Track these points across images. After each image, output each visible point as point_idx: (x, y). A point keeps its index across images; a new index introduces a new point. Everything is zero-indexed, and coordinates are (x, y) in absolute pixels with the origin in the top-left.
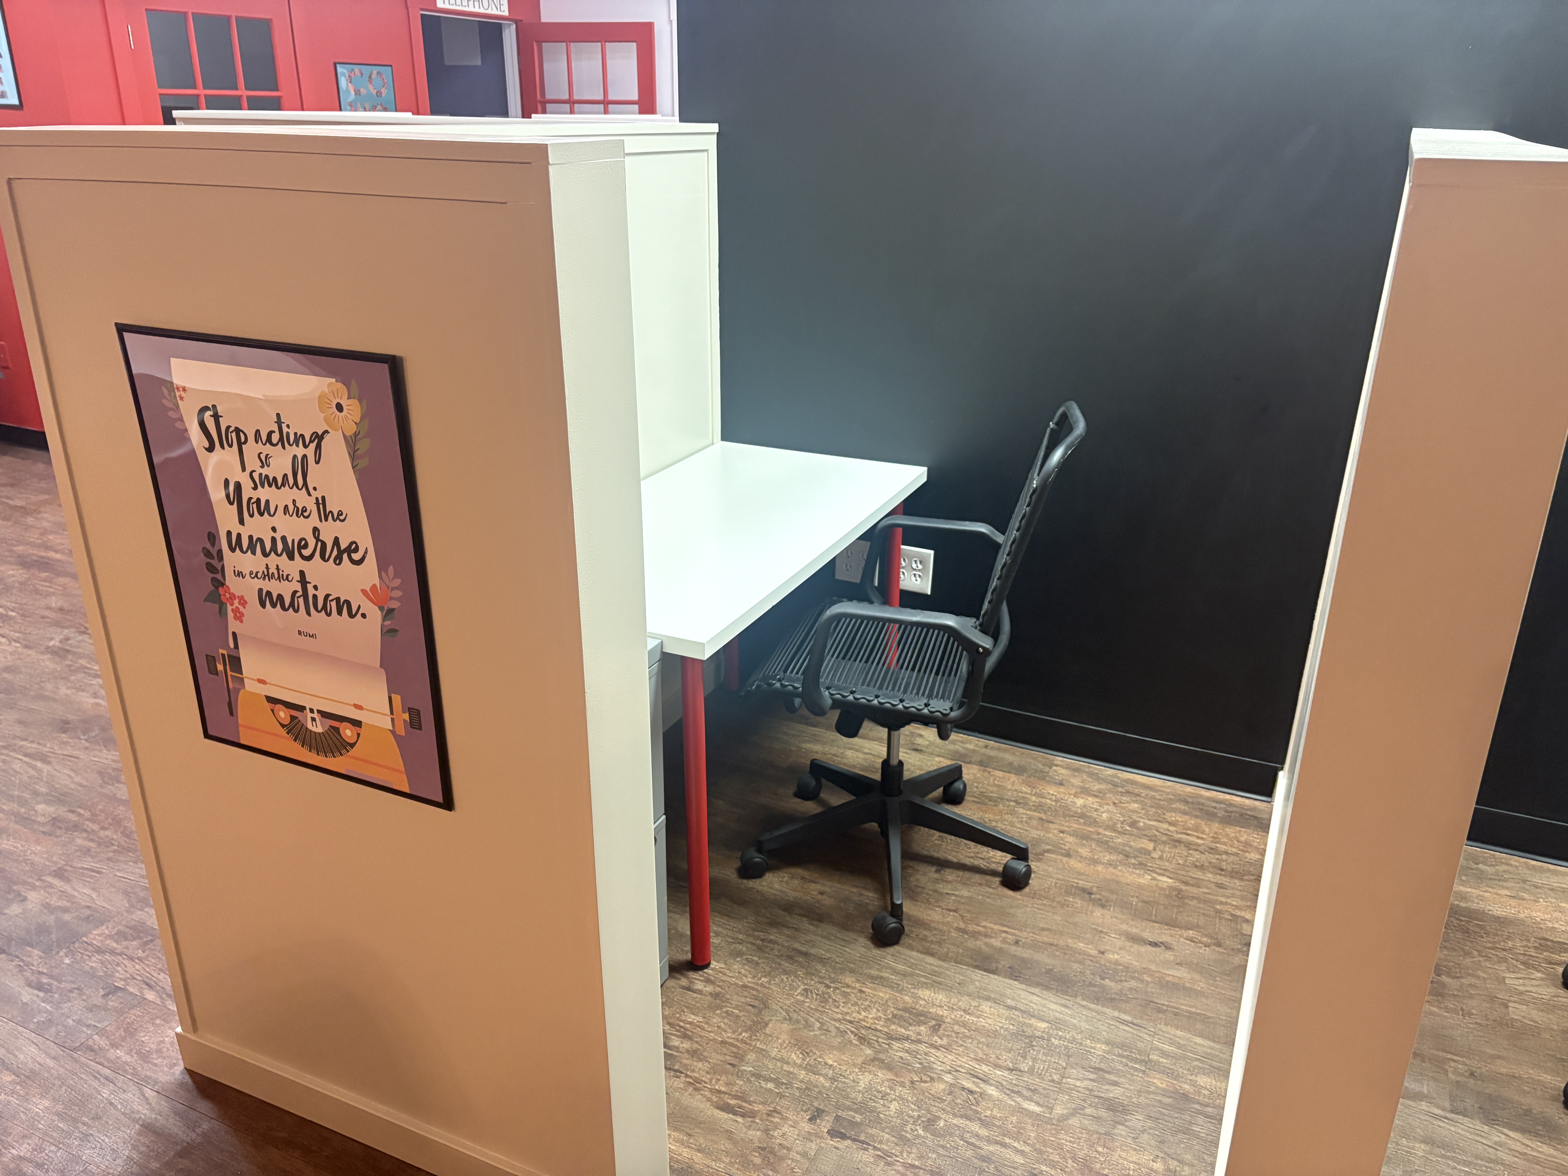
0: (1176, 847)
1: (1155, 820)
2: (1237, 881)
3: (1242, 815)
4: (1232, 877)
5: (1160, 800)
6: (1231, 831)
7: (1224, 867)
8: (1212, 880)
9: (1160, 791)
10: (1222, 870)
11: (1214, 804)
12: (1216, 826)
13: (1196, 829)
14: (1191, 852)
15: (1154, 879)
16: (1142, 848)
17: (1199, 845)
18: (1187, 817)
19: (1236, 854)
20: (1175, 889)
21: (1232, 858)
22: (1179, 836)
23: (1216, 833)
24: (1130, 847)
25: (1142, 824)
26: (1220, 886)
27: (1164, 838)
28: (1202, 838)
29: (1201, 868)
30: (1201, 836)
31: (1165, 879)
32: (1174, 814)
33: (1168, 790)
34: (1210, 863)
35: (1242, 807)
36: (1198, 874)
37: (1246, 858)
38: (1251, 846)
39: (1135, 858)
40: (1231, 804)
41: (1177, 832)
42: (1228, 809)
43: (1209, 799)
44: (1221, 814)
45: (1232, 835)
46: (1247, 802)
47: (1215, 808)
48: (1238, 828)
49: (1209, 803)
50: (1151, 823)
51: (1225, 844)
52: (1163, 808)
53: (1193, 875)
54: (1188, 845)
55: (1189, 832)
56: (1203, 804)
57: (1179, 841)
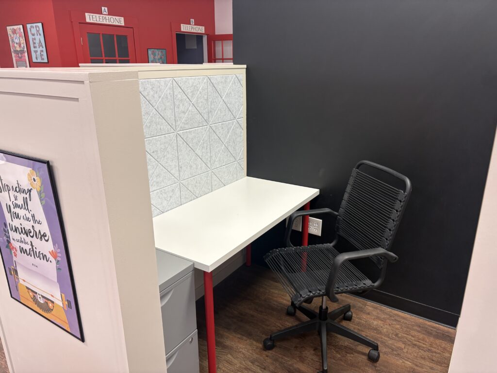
0: (414, 347)
1: (406, 334)
2: (439, 367)
3: (443, 335)
4: (437, 364)
5: (409, 324)
6: (438, 342)
7: (434, 359)
8: (429, 365)
9: (409, 320)
10: (433, 360)
11: (432, 329)
12: (432, 339)
13: (423, 340)
14: (420, 350)
15: (403, 362)
16: (399, 347)
17: (424, 348)
18: (419, 334)
19: (439, 353)
20: (412, 368)
21: (437, 355)
22: (416, 342)
23: (431, 342)
24: (394, 345)
25: (400, 335)
26: (432, 368)
27: (409, 343)
28: (425, 344)
29: (424, 358)
30: (425, 343)
31: (408, 363)
32: (414, 332)
33: (412, 320)
34: (428, 357)
35: (443, 331)
36: (423, 362)
37: (444, 355)
38: (446, 350)
39: (396, 351)
40: (438, 329)
41: (415, 341)
42: (437, 331)
43: (429, 326)
44: (434, 333)
45: (438, 344)
46: (446, 328)
47: (432, 330)
48: (441, 341)
49: (429, 327)
50: (404, 335)
51: (435, 348)
52: (410, 329)
53: (420, 362)
54: (419, 347)
55: (420, 341)
56: (427, 328)
57: (415, 345)
